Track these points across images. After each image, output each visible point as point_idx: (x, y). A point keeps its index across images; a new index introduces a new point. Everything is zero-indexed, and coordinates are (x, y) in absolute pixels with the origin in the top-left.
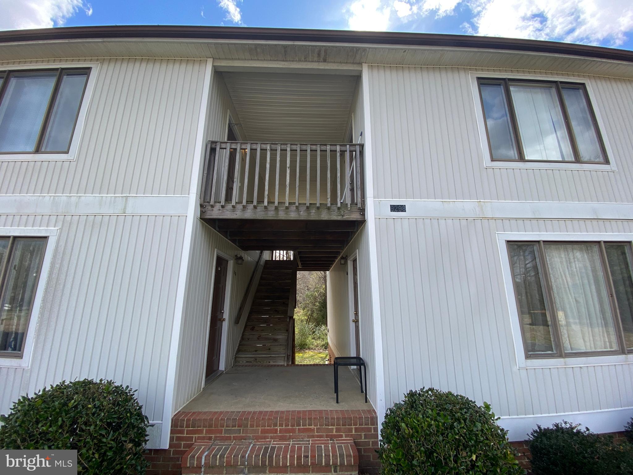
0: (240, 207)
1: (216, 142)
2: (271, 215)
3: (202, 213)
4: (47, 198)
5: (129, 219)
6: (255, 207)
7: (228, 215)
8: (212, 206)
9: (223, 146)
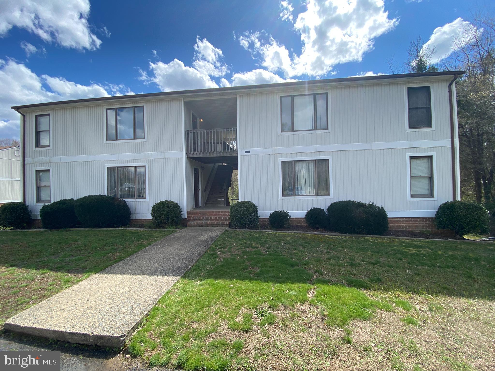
0: (198, 153)
1: (188, 130)
2: (208, 155)
3: (187, 156)
4: (142, 154)
5: (167, 159)
6: (203, 153)
7: (195, 156)
8: (190, 154)
9: (191, 132)
